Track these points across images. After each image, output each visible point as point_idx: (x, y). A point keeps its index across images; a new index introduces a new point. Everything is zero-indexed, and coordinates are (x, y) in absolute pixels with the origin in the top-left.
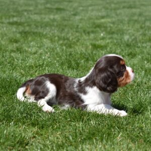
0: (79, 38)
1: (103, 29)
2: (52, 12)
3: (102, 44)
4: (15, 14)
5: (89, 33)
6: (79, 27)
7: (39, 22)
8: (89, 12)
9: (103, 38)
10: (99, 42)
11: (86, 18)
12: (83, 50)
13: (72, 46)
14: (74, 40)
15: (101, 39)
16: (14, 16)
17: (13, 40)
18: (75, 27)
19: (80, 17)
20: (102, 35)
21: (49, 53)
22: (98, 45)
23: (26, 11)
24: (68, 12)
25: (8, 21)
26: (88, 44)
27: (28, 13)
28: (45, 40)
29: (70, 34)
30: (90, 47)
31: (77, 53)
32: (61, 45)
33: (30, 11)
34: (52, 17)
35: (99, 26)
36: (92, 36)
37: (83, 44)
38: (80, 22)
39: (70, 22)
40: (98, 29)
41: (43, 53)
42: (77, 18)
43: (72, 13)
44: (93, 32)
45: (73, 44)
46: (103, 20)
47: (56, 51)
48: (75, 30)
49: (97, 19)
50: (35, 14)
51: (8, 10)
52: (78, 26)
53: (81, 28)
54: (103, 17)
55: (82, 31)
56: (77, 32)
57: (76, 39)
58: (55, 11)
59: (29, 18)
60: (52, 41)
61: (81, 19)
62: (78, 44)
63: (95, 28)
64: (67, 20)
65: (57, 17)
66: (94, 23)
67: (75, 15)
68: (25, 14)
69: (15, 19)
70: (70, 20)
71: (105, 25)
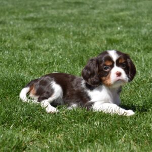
0: (95, 32)
1: (120, 22)
2: (71, 6)
3: (118, 39)
4: (32, 10)
5: (105, 27)
6: (97, 21)
7: (55, 17)
8: (108, 5)
9: (119, 33)
10: (115, 36)
11: (104, 12)
12: (97, 45)
13: (87, 41)
14: (89, 35)
15: (117, 33)
16: (30, 12)
17: (26, 37)
18: (93, 21)
19: (99, 11)
20: (119, 28)
21: (61, 50)
22: (114, 40)
23: (43, 6)
24: (86, 6)
25: (24, 17)
26: (104, 39)
27: (45, 9)
28: (59, 36)
29: (86, 29)
30: (105, 42)
31: (91, 49)
32: (76, 41)
33: (48, 6)
34: (69, 11)
35: (117, 20)
36: (109, 30)
37: (98, 39)
38: (98, 16)
39: (88, 16)
40: (115, 23)
41: (56, 49)
42: (96, 11)
43: (91, 6)
44: (110, 26)
45: (88, 39)
46: (121, 14)
47: (69, 47)
48: (91, 24)
49: (116, 12)
50: (53, 9)
51: (26, 5)
52: (95, 20)
53: (98, 22)
54: (122, 10)
55: (99, 25)
56: (93, 26)
57: (92, 34)
58: (74, 5)
59: (46, 13)
60: (66, 36)
61: (99, 13)
62: (93, 39)
63: (113, 21)
64: (85, 14)
65: (75, 11)
66: (112, 17)
67: (93, 8)
68: (43, 9)
69: (32, 15)
70: (88, 14)
71: (123, 18)
